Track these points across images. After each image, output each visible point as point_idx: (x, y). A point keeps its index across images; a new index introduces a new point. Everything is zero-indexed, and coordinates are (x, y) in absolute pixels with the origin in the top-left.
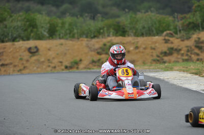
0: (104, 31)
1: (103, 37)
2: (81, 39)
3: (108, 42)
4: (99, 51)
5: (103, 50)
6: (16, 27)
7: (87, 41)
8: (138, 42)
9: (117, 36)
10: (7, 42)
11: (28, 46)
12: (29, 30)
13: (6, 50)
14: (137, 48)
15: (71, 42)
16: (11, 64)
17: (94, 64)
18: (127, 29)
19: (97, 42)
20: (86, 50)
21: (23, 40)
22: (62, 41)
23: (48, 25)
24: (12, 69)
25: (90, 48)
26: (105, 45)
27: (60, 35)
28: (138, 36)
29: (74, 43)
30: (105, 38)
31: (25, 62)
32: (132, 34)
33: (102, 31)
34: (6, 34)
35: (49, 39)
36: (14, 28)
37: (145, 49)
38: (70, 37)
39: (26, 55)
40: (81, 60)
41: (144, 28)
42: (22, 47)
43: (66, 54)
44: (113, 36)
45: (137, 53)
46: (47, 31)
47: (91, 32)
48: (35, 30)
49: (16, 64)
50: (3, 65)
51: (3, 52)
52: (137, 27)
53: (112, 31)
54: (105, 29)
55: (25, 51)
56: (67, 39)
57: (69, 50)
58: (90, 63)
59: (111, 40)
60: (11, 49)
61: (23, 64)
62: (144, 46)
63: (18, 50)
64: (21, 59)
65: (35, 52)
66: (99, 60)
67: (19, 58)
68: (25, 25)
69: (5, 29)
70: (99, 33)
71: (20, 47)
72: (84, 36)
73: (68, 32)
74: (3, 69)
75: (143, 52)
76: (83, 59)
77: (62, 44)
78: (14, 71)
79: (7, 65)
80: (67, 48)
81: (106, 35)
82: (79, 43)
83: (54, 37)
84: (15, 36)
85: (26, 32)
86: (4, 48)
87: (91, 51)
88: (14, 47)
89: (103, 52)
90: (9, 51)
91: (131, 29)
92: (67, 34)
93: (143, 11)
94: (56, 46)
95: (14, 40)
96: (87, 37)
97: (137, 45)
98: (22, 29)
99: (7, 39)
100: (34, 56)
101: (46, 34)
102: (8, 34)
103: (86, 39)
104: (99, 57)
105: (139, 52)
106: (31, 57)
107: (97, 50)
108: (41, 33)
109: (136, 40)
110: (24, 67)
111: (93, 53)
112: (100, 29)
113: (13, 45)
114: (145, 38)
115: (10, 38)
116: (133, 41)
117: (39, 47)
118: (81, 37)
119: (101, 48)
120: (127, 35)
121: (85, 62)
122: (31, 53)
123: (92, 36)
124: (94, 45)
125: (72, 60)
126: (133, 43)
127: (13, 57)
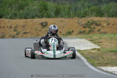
0: (89, 13)
1: (88, 17)
2: (74, 18)
3: (91, 20)
4: (85, 25)
5: (87, 25)
6: (35, 10)
7: (78, 19)
8: (109, 21)
9: (97, 17)
10: (28, 18)
11: (41, 22)
12: (43, 12)
13: (27, 23)
14: (108, 24)
15: (68, 20)
16: (30, 32)
17: (81, 33)
18: (103, 12)
19: (84, 20)
20: (77, 25)
21: (39, 18)
22: (63, 19)
23: (55, 9)
24: (30, 36)
25: (79, 24)
26: (89, 22)
27: (61, 15)
28: (110, 17)
29: (70, 20)
30: (89, 18)
31: (38, 32)
32: (106, 16)
33: (88, 13)
34: (28, 14)
35: (55, 18)
36: (33, 10)
37: (113, 25)
38: (68, 16)
39: (40, 27)
40: (73, 31)
41: (114, 12)
42: (37, 22)
43: (64, 27)
44: (94, 16)
45: (108, 28)
46: (54, 12)
47: (81, 14)
48: (47, 12)
49: (33, 32)
50: (25, 33)
51: (25, 25)
52: (110, 11)
53: (94, 13)
54: (90, 12)
55: (39, 25)
56: (66, 18)
57: (66, 24)
58: (78, 33)
59: (93, 19)
60: (31, 23)
61: (37, 33)
62: (113, 23)
63: (35, 24)
64: (36, 30)
65: (45, 26)
66: (84, 31)
67: (35, 29)
68: (41, 8)
69: (28, 11)
70: (86, 15)
71: (36, 22)
72: (77, 16)
73: (67, 13)
74: (24, 35)
75: (112, 27)
76: (74, 30)
77: (62, 21)
78: (31, 37)
79: (27, 33)
80: (65, 23)
81: (90, 16)
82: (73, 20)
83: (58, 16)
84: (34, 15)
85: (41, 13)
86: (26, 22)
87: (80, 25)
88: (33, 22)
89: (87, 26)
90: (30, 24)
91: (106, 12)
92: (66, 15)
93: (113, 1)
94: (59, 22)
95: (33, 17)
96: (78, 17)
97: (109, 23)
98: (38, 11)
99: (29, 17)
100: (44, 28)
101: (53, 14)
102: (30, 14)
103: (77, 18)
104: (84, 29)
105: (110, 27)
106: (42, 28)
107: (83, 25)
108: (50, 13)
109: (108, 20)
110: (38, 35)
111: (81, 27)
112: (87, 12)
113: (32, 20)
114: (114, 18)
115: (31, 16)
116: (106, 20)
117: (48, 23)
118: (75, 17)
119: (86, 24)
120: (103, 16)
121: (76, 32)
122: (43, 26)
123: (82, 16)
124: (82, 22)
125: (67, 31)
126: (106, 21)
127: (31, 28)
